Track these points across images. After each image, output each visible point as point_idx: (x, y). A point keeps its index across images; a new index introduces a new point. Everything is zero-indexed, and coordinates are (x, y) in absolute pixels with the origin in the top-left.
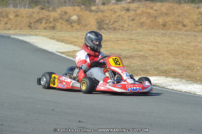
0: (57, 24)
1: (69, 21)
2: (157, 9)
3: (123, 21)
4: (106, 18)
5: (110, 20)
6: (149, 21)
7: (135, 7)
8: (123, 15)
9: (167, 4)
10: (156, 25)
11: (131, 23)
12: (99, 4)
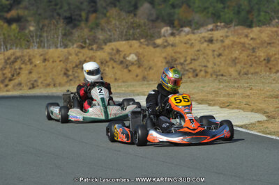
0: (107, 69)
1: (124, 64)
2: (255, 37)
3: (205, 58)
4: (180, 56)
5: (186, 57)
6: (243, 57)
7: (221, 37)
8: (205, 49)
9: (268, 29)
10: (255, 61)
11: (217, 60)
12: (166, 35)
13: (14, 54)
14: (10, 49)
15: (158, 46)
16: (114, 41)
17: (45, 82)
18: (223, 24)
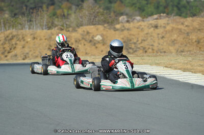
0: (80, 46)
1: (92, 42)
2: (189, 24)
3: (151, 39)
4: (133, 37)
5: (138, 38)
6: (180, 39)
7: (164, 24)
8: (151, 33)
9: (199, 19)
10: (189, 43)
11: (161, 41)
12: (123, 21)
13: (11, 33)
14: (9, 29)
15: (117, 30)
16: (85, 25)
17: (34, 54)
18: (165, 15)
